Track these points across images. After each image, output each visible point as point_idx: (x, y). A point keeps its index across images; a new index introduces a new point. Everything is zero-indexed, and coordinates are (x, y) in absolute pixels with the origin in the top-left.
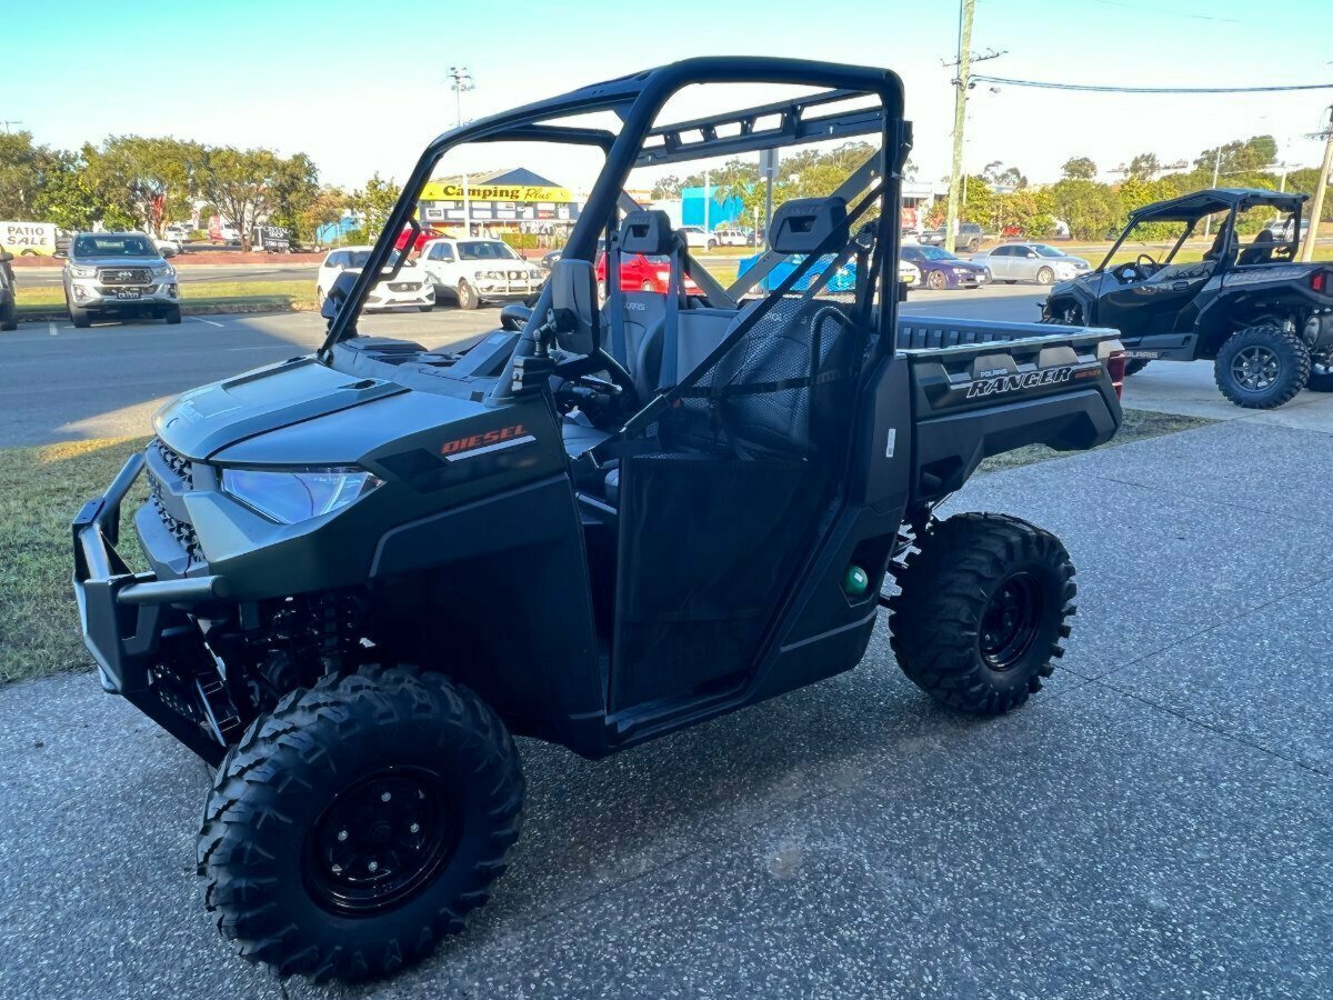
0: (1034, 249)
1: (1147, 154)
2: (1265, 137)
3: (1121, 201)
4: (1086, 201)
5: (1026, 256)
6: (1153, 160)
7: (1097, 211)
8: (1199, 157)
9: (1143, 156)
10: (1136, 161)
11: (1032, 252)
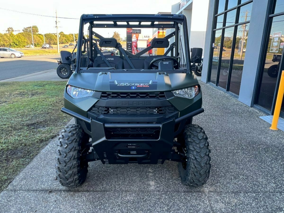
0: (8, 49)
1: (11, 27)
2: (35, 26)
3: (11, 38)
4: (2, 38)
5: (7, 51)
6: (12, 29)
7: (6, 40)
8: (23, 29)
9: (10, 28)
10: (8, 29)
11: (8, 50)
